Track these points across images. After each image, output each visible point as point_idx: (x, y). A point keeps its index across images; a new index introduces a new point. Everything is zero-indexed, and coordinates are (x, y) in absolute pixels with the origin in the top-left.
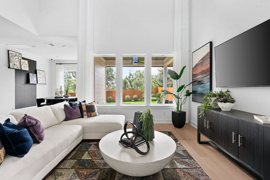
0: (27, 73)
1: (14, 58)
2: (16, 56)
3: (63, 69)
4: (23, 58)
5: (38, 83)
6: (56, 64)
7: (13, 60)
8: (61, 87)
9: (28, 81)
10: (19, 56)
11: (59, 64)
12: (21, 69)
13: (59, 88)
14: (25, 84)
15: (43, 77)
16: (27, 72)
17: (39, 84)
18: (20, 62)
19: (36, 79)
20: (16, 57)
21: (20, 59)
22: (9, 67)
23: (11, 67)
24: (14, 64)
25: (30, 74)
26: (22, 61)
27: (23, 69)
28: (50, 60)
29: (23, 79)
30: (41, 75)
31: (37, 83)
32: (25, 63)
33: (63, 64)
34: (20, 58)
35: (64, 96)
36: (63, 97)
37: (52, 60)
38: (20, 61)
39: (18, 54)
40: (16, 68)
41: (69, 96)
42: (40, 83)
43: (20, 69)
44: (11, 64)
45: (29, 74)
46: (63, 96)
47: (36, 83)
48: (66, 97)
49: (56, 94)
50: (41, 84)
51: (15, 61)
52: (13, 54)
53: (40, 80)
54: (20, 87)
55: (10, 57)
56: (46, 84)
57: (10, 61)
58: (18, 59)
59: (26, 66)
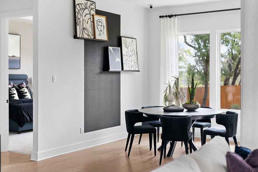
0: (103, 46)
1: (84, 15)
2: (86, 8)
3: (176, 30)
4: (98, 12)
5: (124, 69)
6: (160, 17)
7: (81, 20)
8: (178, 81)
9: (105, 67)
10: (92, 9)
11: (166, 16)
12: (95, 37)
13: (172, 84)
14: (100, 73)
15: (133, 52)
17: (126, 71)
18: (93, 22)
19: (120, 60)
20: (87, 11)
21: (93, 15)
22: (75, 37)
23: (78, 36)
24: (84, 29)
25: (110, 48)
26: (97, 17)
27: (98, 37)
28: (146, 9)
29: (98, 60)
30: (129, 49)
31: (122, 69)
32: (100, 24)
33: (176, 15)
34: (92, 12)
35: (185, 106)
36: (182, 111)
37: (151, 7)
38: (93, 19)
40: (87, 37)
41: (197, 107)
42: (128, 69)
43: (92, 37)
44: (78, 27)
45: (107, 48)
46: (181, 107)
48: (190, 110)
49: (166, 99)
50: (128, 71)
51: (84, 21)
52: (81, 4)
53: (127, 61)
54: (93, 80)
55: (77, 14)
56: (139, 71)
57: (77, 22)
58: (90, 14)
59: (102, 31)
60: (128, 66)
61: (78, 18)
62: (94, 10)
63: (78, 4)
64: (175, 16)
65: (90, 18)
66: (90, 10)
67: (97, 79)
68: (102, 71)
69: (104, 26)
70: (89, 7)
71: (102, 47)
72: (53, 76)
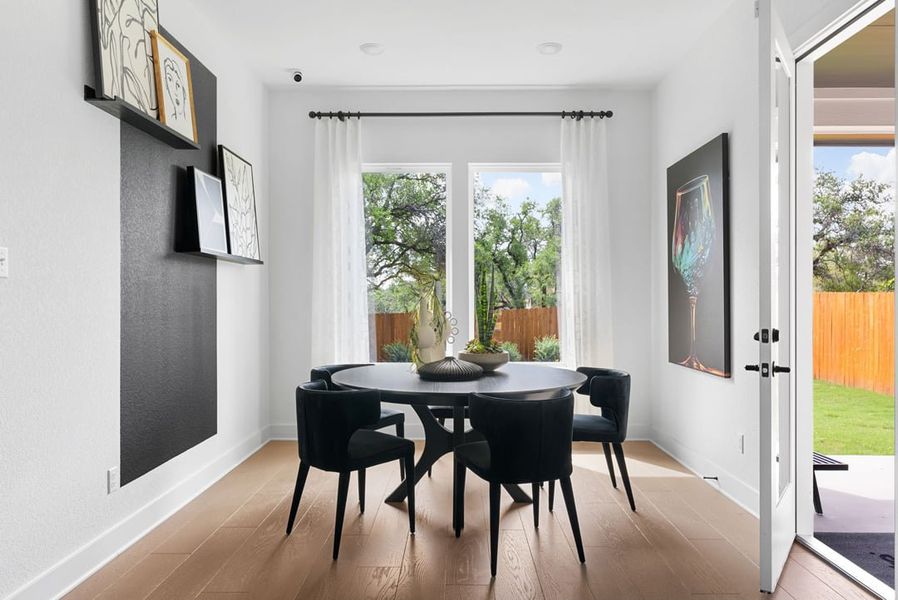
5: (233, 251)
6: (312, 115)
7: (116, 30)
11: (331, 115)
12: (160, 118)
14: (168, 257)
15: (249, 204)
16: (182, 158)
18: (155, 62)
19: (223, 221)
21: (152, 35)
23: (106, 91)
24: (125, 70)
25: (200, 176)
27: (170, 122)
30: (240, 191)
31: (228, 249)
32: (174, 76)
33: (359, 115)
34: (150, 22)
37: (298, 78)
38: (153, 48)
42: (240, 254)
44: (106, 55)
45: (191, 170)
51: (126, 41)
53: (237, 227)
54: (146, 278)
56: (261, 263)
57: (103, 31)
58: (143, 24)
59: (181, 102)
60: (240, 244)
61: (106, 20)
64: (356, 118)
65: (144, 41)
66: (144, 12)
67: (159, 277)
68: (172, 251)
69: (183, 88)
71: (173, 166)
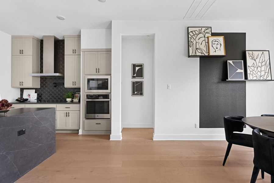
1: (197, 38)
2: (200, 33)
4: (214, 34)
5: (249, 79)
7: (194, 42)
9: (224, 77)
10: (207, 33)
12: (209, 54)
14: (219, 82)
15: (263, 64)
16: (222, 60)
18: (208, 42)
19: (243, 71)
20: (201, 35)
21: (208, 38)
23: (191, 55)
24: (197, 49)
25: (230, 62)
26: (211, 39)
27: (212, 54)
29: (216, 74)
30: (257, 60)
31: (246, 78)
34: (207, 35)
38: (208, 40)
39: (203, 29)
40: (201, 54)
42: (255, 78)
43: (207, 54)
44: (190, 49)
45: (227, 62)
47: (243, 79)
50: (256, 80)
51: (198, 43)
52: (194, 31)
53: (254, 72)
55: (189, 39)
57: (190, 44)
58: (205, 37)
59: (219, 48)
60: (255, 76)
61: (191, 42)
62: (210, 33)
63: (192, 32)
65: (205, 40)
66: (205, 34)
69: (220, 44)
70: (204, 32)
72: (168, 85)
